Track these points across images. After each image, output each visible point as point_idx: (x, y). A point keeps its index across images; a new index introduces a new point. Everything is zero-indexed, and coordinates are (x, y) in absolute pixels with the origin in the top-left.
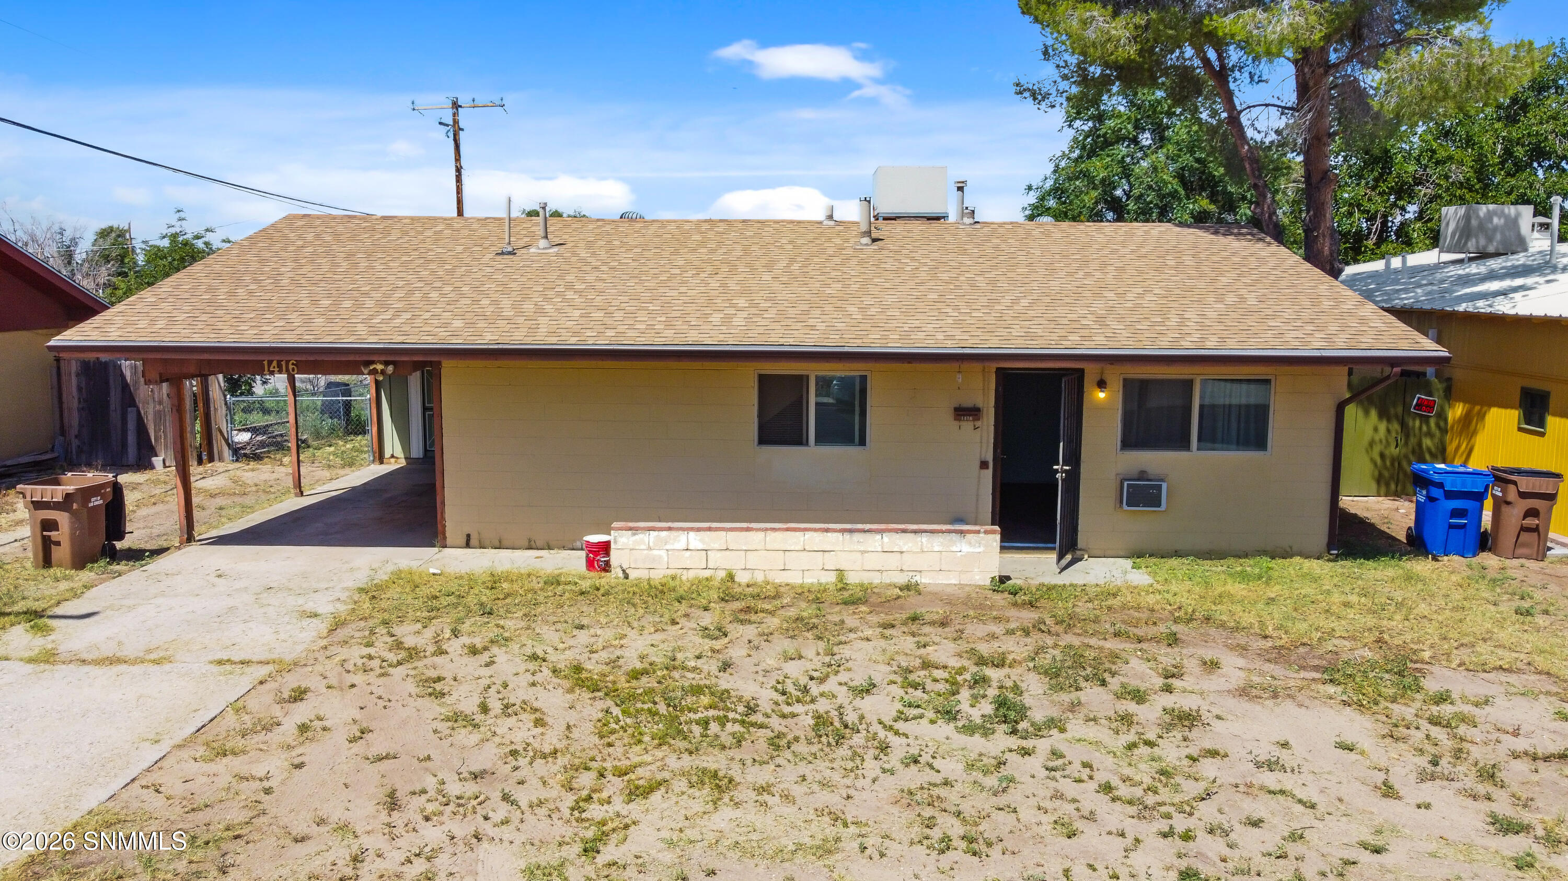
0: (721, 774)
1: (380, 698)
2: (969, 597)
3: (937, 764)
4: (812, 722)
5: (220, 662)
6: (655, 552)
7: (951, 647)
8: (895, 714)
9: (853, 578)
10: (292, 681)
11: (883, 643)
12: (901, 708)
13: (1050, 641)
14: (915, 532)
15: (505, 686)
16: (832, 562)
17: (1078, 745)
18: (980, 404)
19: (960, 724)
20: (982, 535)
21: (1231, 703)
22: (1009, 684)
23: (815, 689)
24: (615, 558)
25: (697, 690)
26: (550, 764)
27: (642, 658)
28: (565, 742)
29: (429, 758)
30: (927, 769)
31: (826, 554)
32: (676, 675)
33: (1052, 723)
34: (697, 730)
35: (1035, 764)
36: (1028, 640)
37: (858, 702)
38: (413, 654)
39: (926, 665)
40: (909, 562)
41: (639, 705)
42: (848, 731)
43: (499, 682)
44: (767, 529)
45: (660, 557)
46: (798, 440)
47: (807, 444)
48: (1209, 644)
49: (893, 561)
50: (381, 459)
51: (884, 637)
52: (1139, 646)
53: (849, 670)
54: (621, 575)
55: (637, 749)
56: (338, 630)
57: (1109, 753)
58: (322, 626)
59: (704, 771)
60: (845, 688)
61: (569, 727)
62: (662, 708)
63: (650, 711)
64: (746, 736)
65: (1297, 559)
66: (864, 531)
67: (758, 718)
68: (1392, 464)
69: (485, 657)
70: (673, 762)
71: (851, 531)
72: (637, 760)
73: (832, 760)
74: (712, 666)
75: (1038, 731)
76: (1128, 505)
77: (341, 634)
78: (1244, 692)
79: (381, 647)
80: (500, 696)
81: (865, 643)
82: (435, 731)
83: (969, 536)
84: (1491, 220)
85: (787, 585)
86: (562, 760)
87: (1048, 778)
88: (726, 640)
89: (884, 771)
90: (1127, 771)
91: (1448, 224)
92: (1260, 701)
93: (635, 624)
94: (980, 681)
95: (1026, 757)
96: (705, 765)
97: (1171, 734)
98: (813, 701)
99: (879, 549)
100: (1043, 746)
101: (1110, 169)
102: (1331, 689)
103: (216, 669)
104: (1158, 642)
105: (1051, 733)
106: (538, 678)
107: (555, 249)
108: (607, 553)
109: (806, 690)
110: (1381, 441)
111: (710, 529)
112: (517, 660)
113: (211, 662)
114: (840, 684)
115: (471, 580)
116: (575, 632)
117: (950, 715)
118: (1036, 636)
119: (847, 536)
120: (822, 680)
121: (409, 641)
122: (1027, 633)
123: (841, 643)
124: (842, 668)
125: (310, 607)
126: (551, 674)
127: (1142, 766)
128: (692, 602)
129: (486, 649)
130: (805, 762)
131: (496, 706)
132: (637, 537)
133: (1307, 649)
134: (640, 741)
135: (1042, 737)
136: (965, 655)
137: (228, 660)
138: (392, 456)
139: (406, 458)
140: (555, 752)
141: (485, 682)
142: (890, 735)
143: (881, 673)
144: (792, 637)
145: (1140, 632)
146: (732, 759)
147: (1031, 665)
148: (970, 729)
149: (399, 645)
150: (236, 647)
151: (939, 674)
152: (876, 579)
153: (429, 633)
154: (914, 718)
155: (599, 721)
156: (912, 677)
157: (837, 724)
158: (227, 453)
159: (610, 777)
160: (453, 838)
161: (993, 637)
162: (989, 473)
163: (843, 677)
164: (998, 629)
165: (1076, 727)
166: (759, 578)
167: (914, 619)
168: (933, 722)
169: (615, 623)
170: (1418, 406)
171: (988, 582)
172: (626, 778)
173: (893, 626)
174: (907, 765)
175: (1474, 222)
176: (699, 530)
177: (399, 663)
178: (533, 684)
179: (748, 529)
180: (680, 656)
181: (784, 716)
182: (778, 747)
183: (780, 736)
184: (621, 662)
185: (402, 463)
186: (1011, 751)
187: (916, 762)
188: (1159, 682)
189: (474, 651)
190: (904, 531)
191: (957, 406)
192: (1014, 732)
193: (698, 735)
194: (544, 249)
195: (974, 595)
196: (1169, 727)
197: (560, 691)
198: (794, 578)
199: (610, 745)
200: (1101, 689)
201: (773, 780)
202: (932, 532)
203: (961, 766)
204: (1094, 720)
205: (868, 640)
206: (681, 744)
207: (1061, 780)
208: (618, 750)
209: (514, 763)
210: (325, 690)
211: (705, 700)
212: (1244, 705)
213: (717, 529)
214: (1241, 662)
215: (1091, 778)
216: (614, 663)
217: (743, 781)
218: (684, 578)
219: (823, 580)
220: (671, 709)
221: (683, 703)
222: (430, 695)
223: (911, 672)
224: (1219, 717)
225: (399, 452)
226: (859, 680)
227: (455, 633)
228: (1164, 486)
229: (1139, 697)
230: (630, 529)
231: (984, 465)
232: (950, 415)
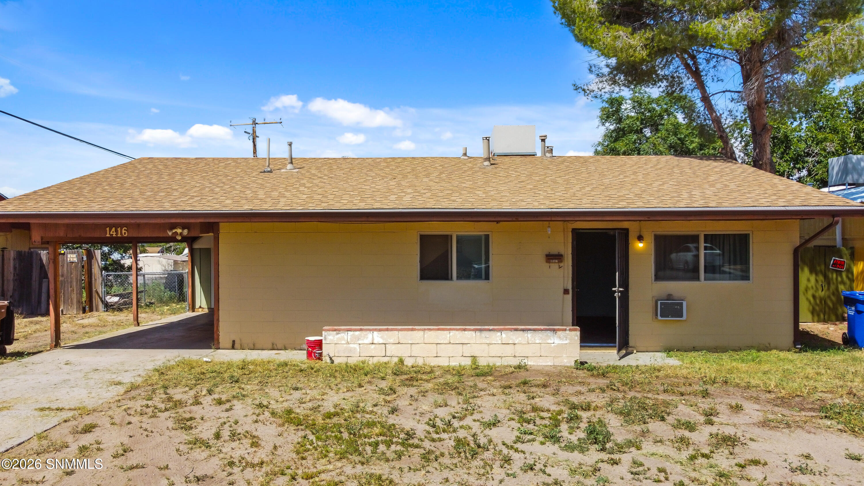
0: (384, 478)
1: (146, 430)
2: (560, 373)
3: (548, 470)
4: (453, 444)
5: (42, 410)
6: (352, 346)
7: (552, 399)
8: (514, 438)
9: (482, 362)
10: (88, 420)
11: (504, 397)
12: (519, 435)
13: (620, 395)
14: (523, 330)
15: (236, 423)
16: (468, 351)
17: (652, 458)
18: (562, 252)
19: (563, 445)
20: (568, 332)
21: (757, 432)
22: (595, 420)
23: (456, 423)
24: (326, 350)
25: (371, 425)
26: (257, 471)
27: (335, 406)
28: (270, 457)
29: (167, 467)
30: (541, 474)
31: (464, 345)
32: (358, 416)
33: (630, 444)
34: (369, 449)
35: (623, 469)
36: (605, 395)
37: (487, 432)
38: (178, 404)
39: (535, 409)
40: (520, 351)
41: (329, 434)
42: (480, 450)
43: (232, 420)
44: (425, 330)
45: (355, 349)
46: (446, 276)
47: (451, 279)
48: (731, 397)
49: (509, 350)
50: (193, 309)
51: (504, 393)
52: (683, 398)
53: (481, 412)
54: (328, 361)
55: (324, 461)
56: (132, 392)
57: (677, 462)
58: (121, 389)
59: (371, 475)
60: (479, 423)
61: (275, 447)
62: (345, 435)
63: (336, 437)
64: (405, 453)
65: (774, 351)
66: (490, 330)
67: (415, 441)
68: (821, 302)
69: (227, 406)
70: (349, 470)
71: (481, 330)
72: (320, 468)
73: (468, 468)
74: (385, 411)
75: (621, 448)
76: (661, 316)
77: (133, 393)
78: (765, 424)
79: (158, 401)
80: (231, 429)
81: (491, 398)
82: (178, 450)
83: (559, 333)
84: (860, 164)
85: (439, 366)
86: (265, 468)
87: (633, 479)
88: (395, 396)
89: (508, 475)
90: (693, 475)
91: (833, 168)
92: (779, 429)
93: (334, 387)
94: (573, 419)
95: (615, 466)
96: (373, 471)
97: (719, 451)
98: (454, 431)
99: (500, 342)
100: (626, 458)
101: (627, 146)
102: (828, 422)
103: (37, 413)
104: (695, 395)
105: (631, 450)
106: (261, 418)
107: (297, 170)
108: (321, 348)
109: (449, 424)
110: (812, 287)
111: (387, 330)
112: (249, 408)
113: (36, 410)
114: (474, 421)
115: (230, 365)
116: (292, 392)
117: (555, 439)
118: (609, 394)
119: (478, 333)
120: (461, 419)
121: (177, 397)
122: (603, 391)
123: (475, 397)
124: (475, 411)
125: (119, 379)
126: (270, 415)
127: (704, 471)
128: (375, 375)
129: (228, 401)
130: (448, 469)
131: (226, 434)
132: (339, 336)
133: (801, 399)
134: (326, 456)
135: (624, 452)
136: (562, 404)
137: (48, 408)
138: (200, 307)
139: (208, 308)
140: (262, 463)
141: (222, 420)
142: (512, 452)
143: (503, 414)
144: (441, 394)
145: (683, 389)
146: (394, 468)
147: (610, 409)
148: (570, 448)
149: (170, 399)
150: (59, 401)
151: (545, 414)
152: (498, 363)
153: (192, 393)
154: (529, 441)
155: (299, 443)
156: (525, 416)
157: (472, 445)
158: (101, 306)
159: (300, 480)
161: (581, 393)
162: (569, 297)
163: (476, 416)
164: (583, 389)
165: (648, 447)
166: (420, 362)
167: (525, 383)
168: (542, 443)
169: (320, 387)
170: (834, 265)
171: (573, 364)
172: (311, 481)
173: (511, 388)
174: (526, 471)
175: (850, 166)
176: (380, 330)
177: (166, 410)
178: (256, 422)
179: (412, 330)
180: (362, 405)
181: (433, 440)
182: (428, 460)
183: (430, 452)
184: (321, 409)
185: (206, 311)
186: (602, 462)
187: (532, 469)
188: (702, 419)
189: (220, 402)
190: (516, 330)
191: (548, 253)
192: (603, 450)
193: (369, 452)
194: (291, 169)
195: (564, 371)
196: (718, 446)
197: (274, 425)
198: (444, 362)
199: (303, 458)
200: (661, 423)
201: (423, 481)
202: (534, 330)
203: (566, 472)
204: (661, 441)
205: (494, 395)
206: (356, 458)
207: (644, 481)
208: (309, 462)
209: (230, 470)
210: (109, 426)
211: (377, 430)
212: (766, 432)
213: (392, 330)
214: (757, 407)
215: (667, 479)
216: (315, 409)
217: (400, 482)
218: (370, 363)
219: (463, 364)
220: (352, 436)
221: (361, 432)
222: (182, 428)
223: (524, 413)
224: (752, 440)
225: (204, 305)
226: (488, 417)
227: (210, 392)
228: (684, 304)
229: (690, 427)
230: (335, 330)
231: (566, 292)
232: (543, 259)
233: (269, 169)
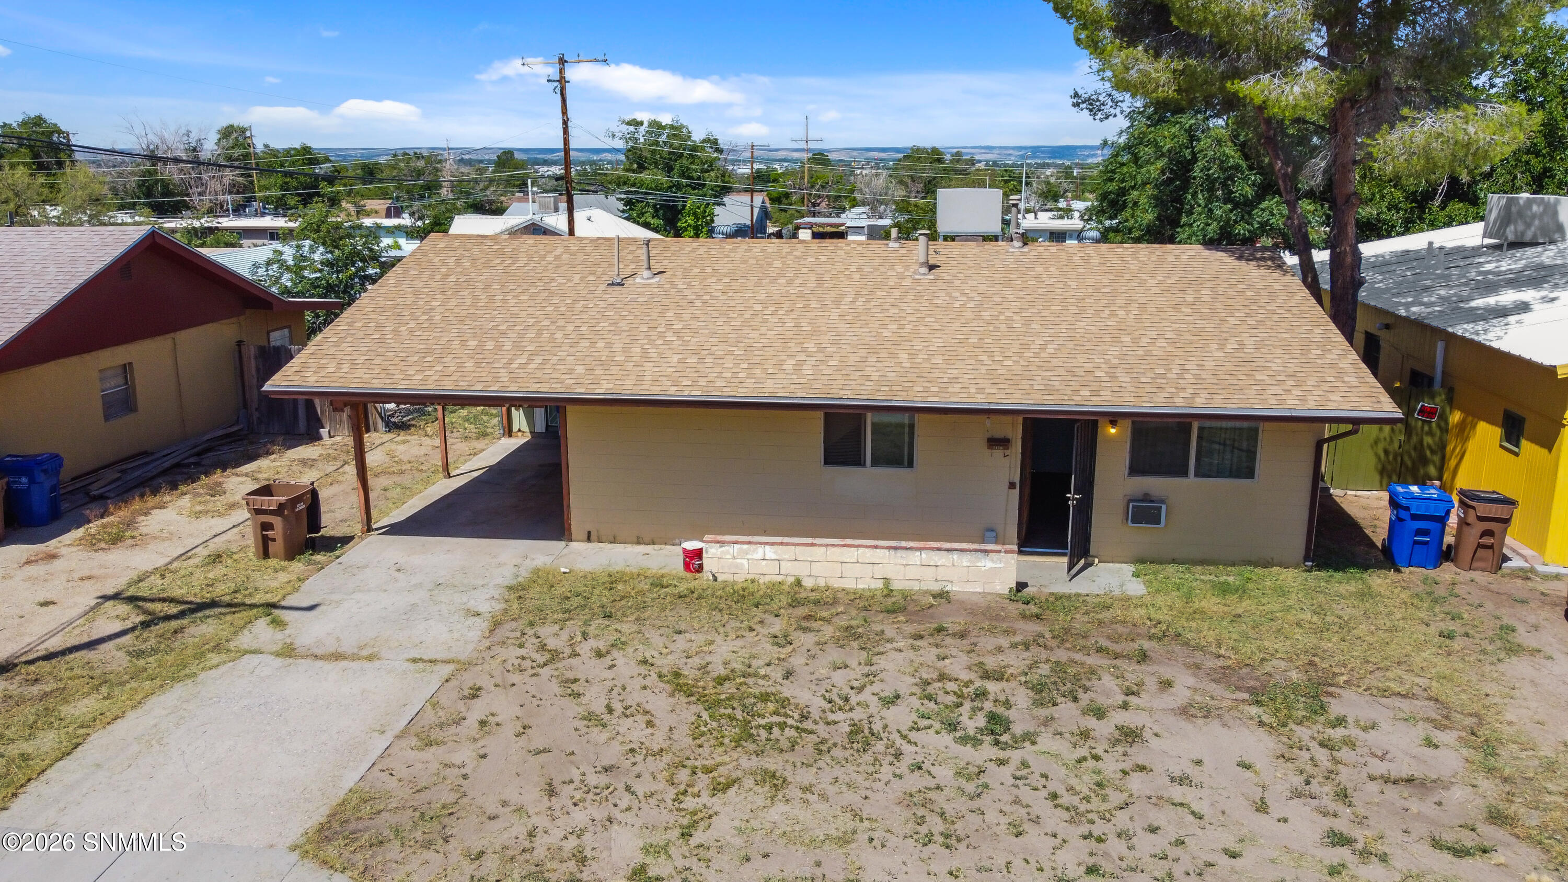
0: (778, 774)
1: (534, 697)
2: (989, 607)
3: (933, 770)
4: (848, 729)
5: (415, 661)
6: (738, 561)
7: (964, 659)
8: (911, 724)
9: (896, 585)
10: (469, 679)
11: (911, 654)
12: (916, 719)
13: (1044, 654)
14: (948, 550)
15: (624, 689)
16: (880, 572)
17: (1042, 757)
18: (1009, 436)
19: (958, 734)
20: (1002, 554)
21: (1171, 720)
22: (1002, 698)
23: (854, 700)
24: (706, 562)
25: (765, 698)
26: (658, 761)
27: (726, 663)
28: (668, 742)
29: (573, 753)
30: (926, 775)
31: (876, 566)
32: (750, 681)
33: (1029, 737)
34: (763, 734)
35: (1006, 773)
36: (1028, 654)
37: (885, 713)
38: (555, 656)
39: (942, 677)
40: (942, 573)
41: (722, 711)
42: (873, 738)
43: (619, 685)
44: (827, 545)
45: (742, 564)
46: (858, 462)
47: (864, 465)
48: (1170, 662)
49: (929, 573)
50: (509, 432)
51: (913, 647)
52: (1114, 662)
53: (882, 681)
54: (711, 578)
55: (720, 750)
56: (497, 631)
57: (1064, 765)
58: (482, 625)
59: (766, 771)
60: (876, 698)
61: (671, 729)
62: (739, 714)
63: (729, 716)
64: (799, 740)
65: (1275, 569)
66: (906, 549)
67: (808, 725)
69: (607, 661)
70: (745, 763)
71: (895, 548)
72: (719, 759)
73: (858, 766)
74: (776, 674)
75: (1017, 742)
76: (1133, 522)
77: (500, 633)
78: (1185, 712)
79: (529, 650)
80: (621, 698)
81: (898, 654)
82: (576, 730)
83: (992, 555)
84: (1530, 208)
85: (843, 590)
86: (667, 758)
87: (1013, 785)
88: (789, 649)
89: (895, 776)
90: (1073, 782)
91: (1491, 211)
92: (1194, 719)
93: (721, 630)
94: (981, 694)
95: (1002, 766)
96: (767, 766)
97: (1115, 749)
98: (851, 709)
99: (918, 563)
100: (1015, 756)
102: (1254, 710)
103: (412, 666)
104: (1130, 659)
105: (1025, 745)
106: (648, 682)
107: (657, 279)
108: (701, 558)
109: (847, 700)
111: (782, 544)
112: (632, 663)
113: (408, 660)
114: (873, 694)
115: (594, 580)
116: (676, 637)
117: (952, 727)
118: (1034, 650)
119: (892, 552)
120: (861, 689)
121: (552, 643)
122: (1027, 647)
123: (879, 654)
124: (877, 678)
125: (472, 604)
126: (657, 679)
127: (1086, 778)
128: (767, 607)
129: (608, 652)
130: (839, 765)
131: (618, 707)
132: (723, 549)
133: (1248, 670)
134: (722, 744)
135: (1017, 748)
136: (975, 668)
137: (420, 659)
138: (519, 430)
139: (531, 432)
140: (662, 750)
141: (609, 684)
142: (904, 742)
143: (905, 685)
144: (841, 647)
145: (1117, 648)
146: (787, 761)
147: (1023, 679)
148: (964, 740)
149: (543, 647)
150: (423, 645)
151: (951, 686)
152: (916, 587)
153: (565, 635)
154: (925, 728)
155: (693, 724)
156: (930, 689)
157: (866, 731)
158: (380, 425)
159: (700, 774)
160: (593, 821)
161: (999, 649)
162: (1016, 492)
163: (876, 688)
164: (1004, 642)
165: (1046, 742)
166: (822, 583)
167: (940, 630)
168: (937, 733)
169: (706, 629)
170: (1421, 412)
171: (1007, 592)
172: (711, 775)
173: (922, 637)
174: (913, 771)
175: (1514, 209)
176: (773, 544)
177: (545, 665)
178: (645, 688)
179: (812, 545)
180: (754, 663)
181: (828, 724)
182: (820, 752)
183: (824, 741)
184: (709, 668)
185: (528, 437)
186: (991, 760)
187: (920, 768)
188: (1120, 698)
189: (599, 655)
190: (939, 549)
191: (990, 436)
192: (997, 743)
193: (763, 739)
194: (648, 279)
195: (993, 605)
196: (1115, 742)
197: (664, 694)
198: (849, 584)
199: (700, 746)
200: (1072, 704)
201: (814, 782)
202: (962, 550)
203: (951, 773)
204: (1061, 734)
205: (901, 651)
206: (752, 747)
207: (1022, 788)
208: (705, 751)
209: (633, 760)
210: (493, 688)
211: (771, 706)
213: (787, 544)
214: (1191, 681)
215: (1044, 787)
216: (704, 668)
217: (793, 781)
218: (761, 581)
219: (873, 586)
220: (745, 714)
221: (755, 709)
222: (570, 695)
223: (929, 684)
224: (1156, 735)
225: (525, 427)
226: (888, 693)
227: (585, 636)
228: (1164, 507)
229: (1100, 713)
230: (719, 542)
231: (1012, 485)
232: (984, 444)
233: (619, 280)
